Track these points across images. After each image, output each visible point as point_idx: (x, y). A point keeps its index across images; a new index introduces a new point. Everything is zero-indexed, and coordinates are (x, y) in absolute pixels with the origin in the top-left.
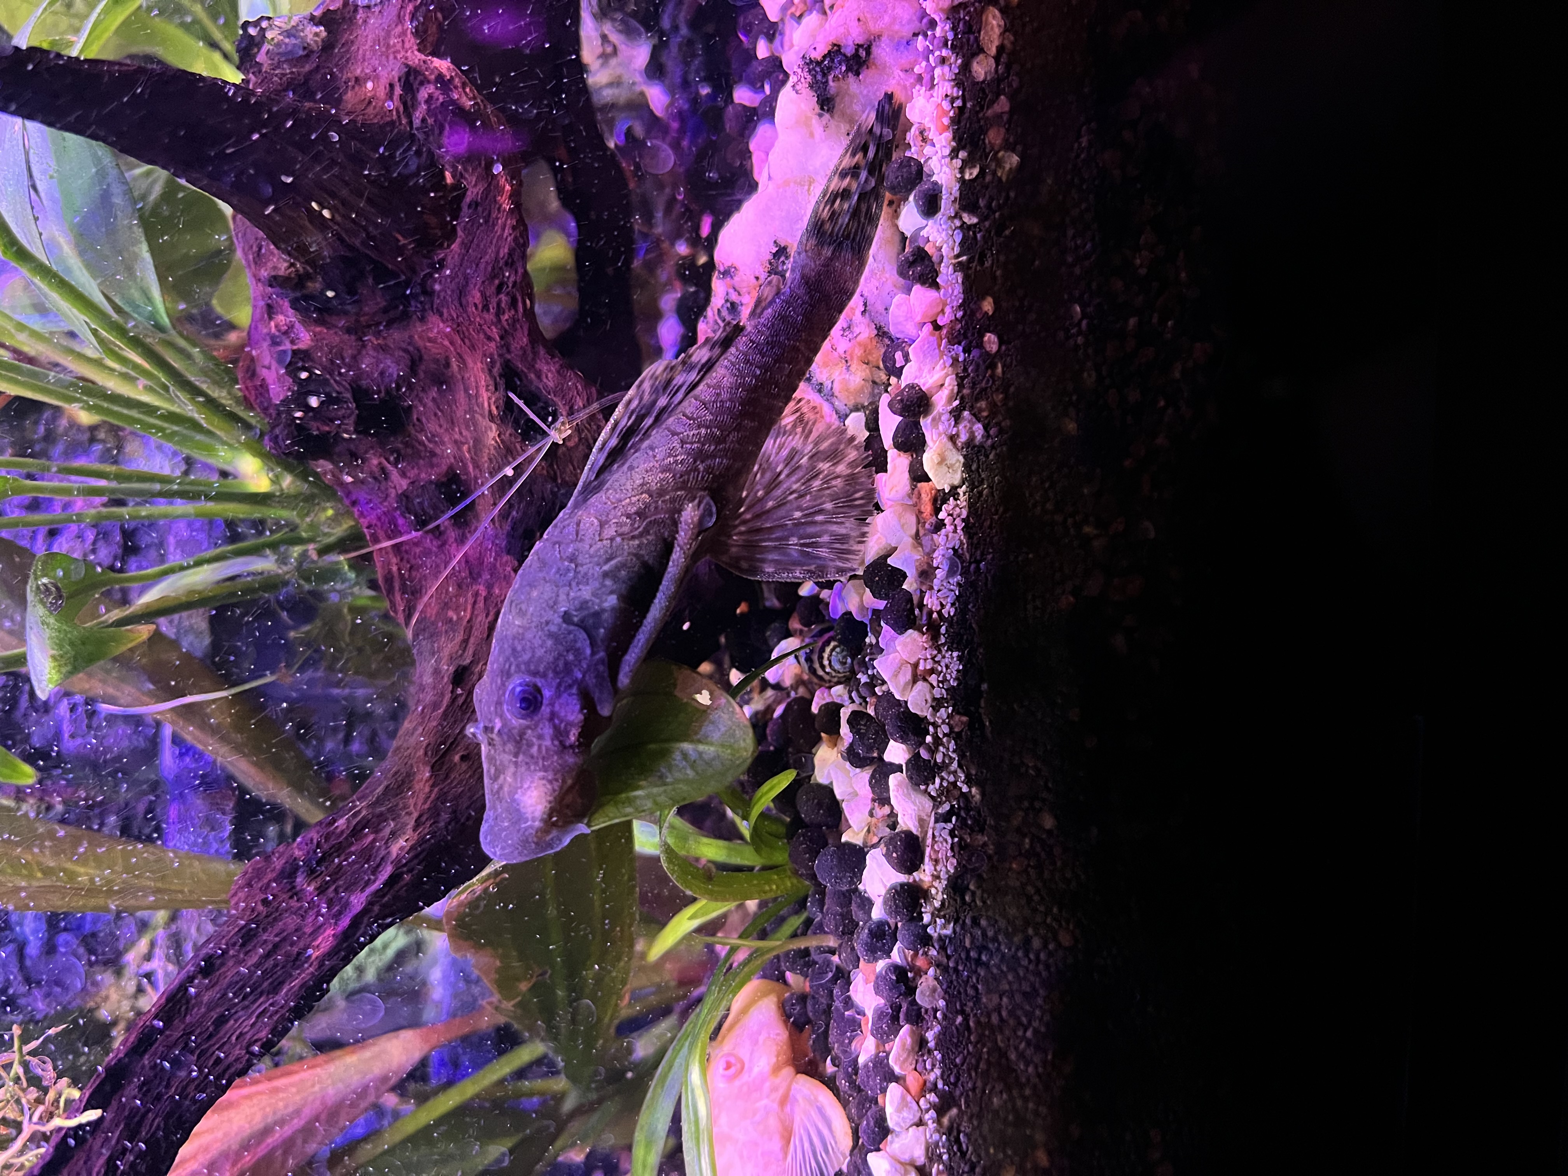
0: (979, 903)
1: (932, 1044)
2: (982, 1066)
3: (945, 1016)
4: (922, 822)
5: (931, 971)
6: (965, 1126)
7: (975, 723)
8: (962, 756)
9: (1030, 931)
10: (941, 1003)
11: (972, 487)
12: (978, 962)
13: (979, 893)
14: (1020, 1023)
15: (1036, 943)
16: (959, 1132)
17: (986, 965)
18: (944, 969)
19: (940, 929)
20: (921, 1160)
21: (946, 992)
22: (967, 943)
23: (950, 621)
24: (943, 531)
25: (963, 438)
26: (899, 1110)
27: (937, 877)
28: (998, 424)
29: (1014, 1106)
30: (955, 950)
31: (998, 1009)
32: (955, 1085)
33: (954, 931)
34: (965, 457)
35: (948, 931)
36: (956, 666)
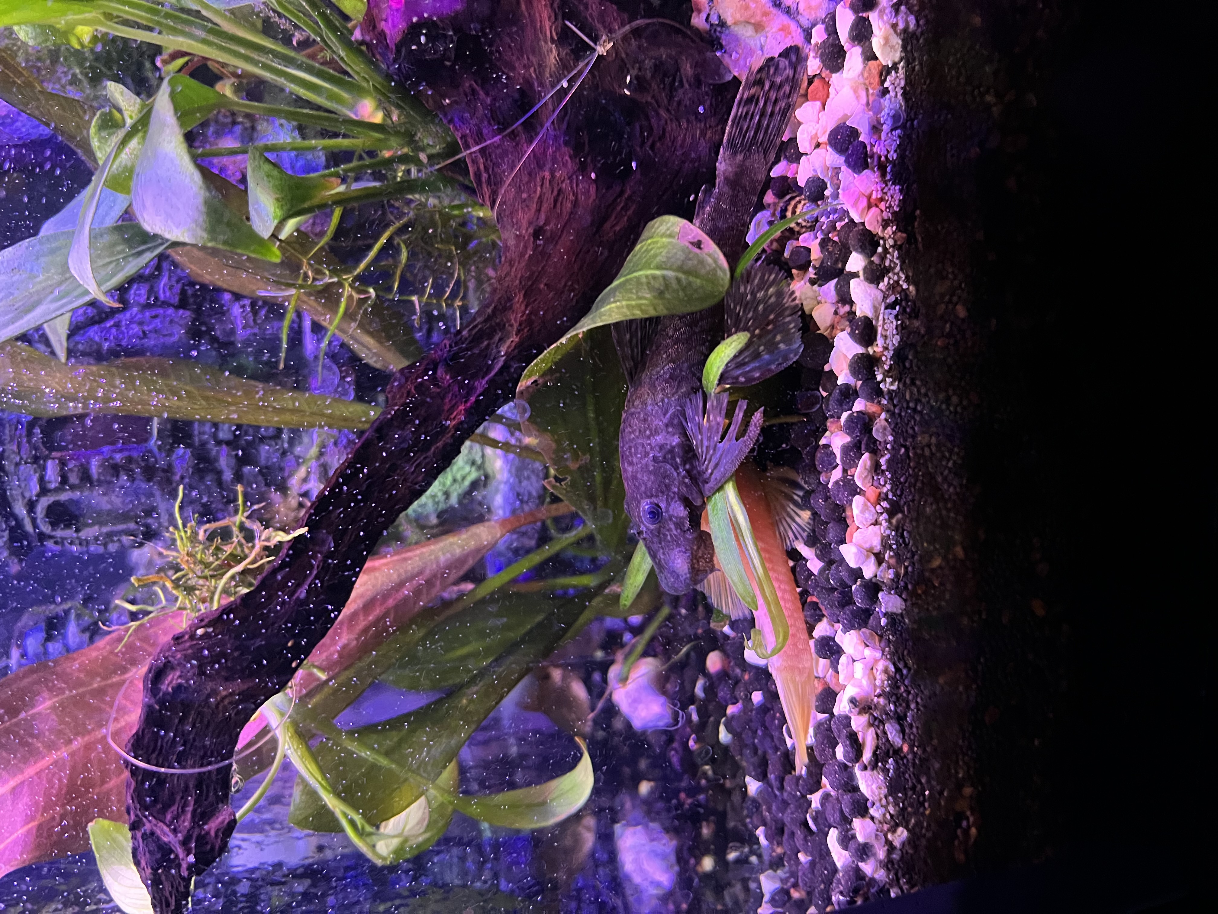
0: (915, 369)
1: (884, 467)
2: (919, 485)
3: (893, 448)
4: (876, 310)
5: (883, 416)
6: (908, 526)
7: (911, 239)
8: (903, 263)
9: (951, 392)
10: (890, 438)
11: (908, 63)
12: (915, 410)
13: (915, 361)
14: (944, 456)
15: (955, 399)
16: (903, 530)
17: (921, 413)
18: (892, 414)
19: (888, 385)
20: (878, 548)
21: (893, 430)
22: (908, 397)
23: (893, 163)
24: (888, 96)
25: (901, 26)
26: (862, 512)
27: (886, 348)
28: (926, 16)
29: (941, 514)
30: (899, 401)
31: (929, 446)
32: (900, 496)
33: (899, 388)
34: (903, 40)
35: (894, 387)
36: (899, 197)
